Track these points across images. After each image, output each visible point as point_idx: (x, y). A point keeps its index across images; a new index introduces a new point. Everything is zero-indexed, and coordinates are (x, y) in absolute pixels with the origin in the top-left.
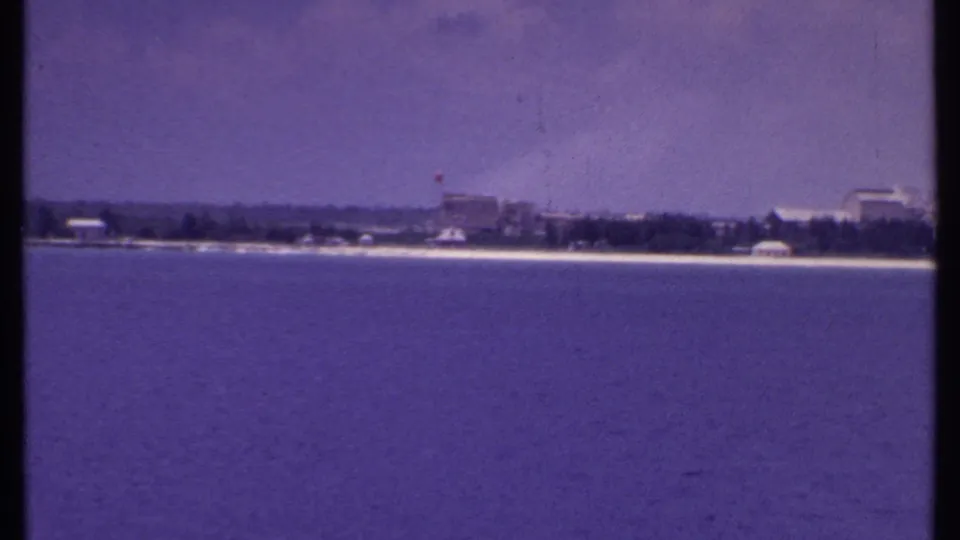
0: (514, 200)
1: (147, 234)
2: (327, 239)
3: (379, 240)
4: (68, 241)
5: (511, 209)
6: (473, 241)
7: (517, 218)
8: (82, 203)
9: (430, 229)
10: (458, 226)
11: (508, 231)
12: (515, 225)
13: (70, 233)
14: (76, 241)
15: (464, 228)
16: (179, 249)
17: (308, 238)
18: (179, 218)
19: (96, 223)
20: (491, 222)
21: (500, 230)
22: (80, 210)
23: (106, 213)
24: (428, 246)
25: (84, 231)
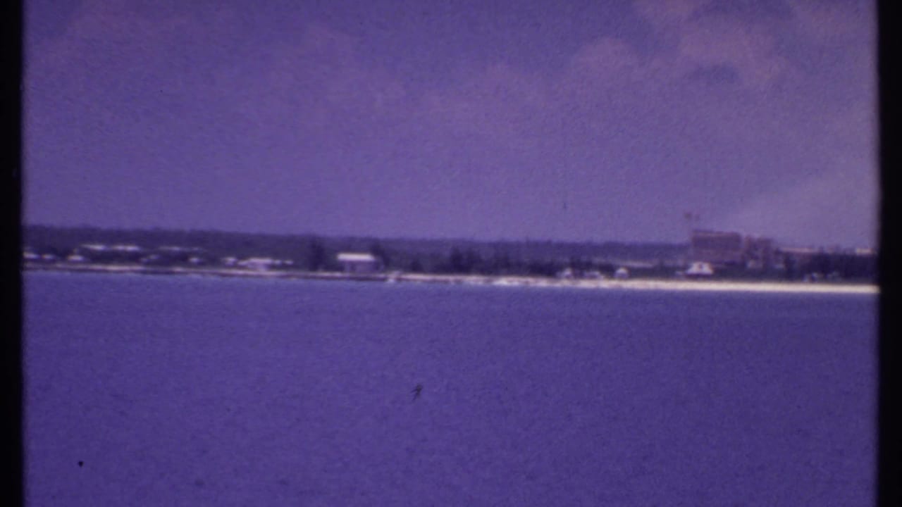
0: (756, 235)
1: (416, 268)
2: (586, 273)
3: (634, 274)
4: (338, 274)
5: (753, 245)
6: (720, 273)
7: (759, 253)
8: (352, 239)
9: (680, 262)
10: (705, 261)
11: (751, 264)
12: (756, 258)
13: (340, 267)
14: (347, 275)
15: (712, 262)
16: (446, 282)
17: (568, 272)
18: (447, 254)
19: (366, 257)
20: (736, 256)
21: (743, 265)
22: (351, 245)
23: (375, 247)
24: (679, 278)
25: (353, 265)
